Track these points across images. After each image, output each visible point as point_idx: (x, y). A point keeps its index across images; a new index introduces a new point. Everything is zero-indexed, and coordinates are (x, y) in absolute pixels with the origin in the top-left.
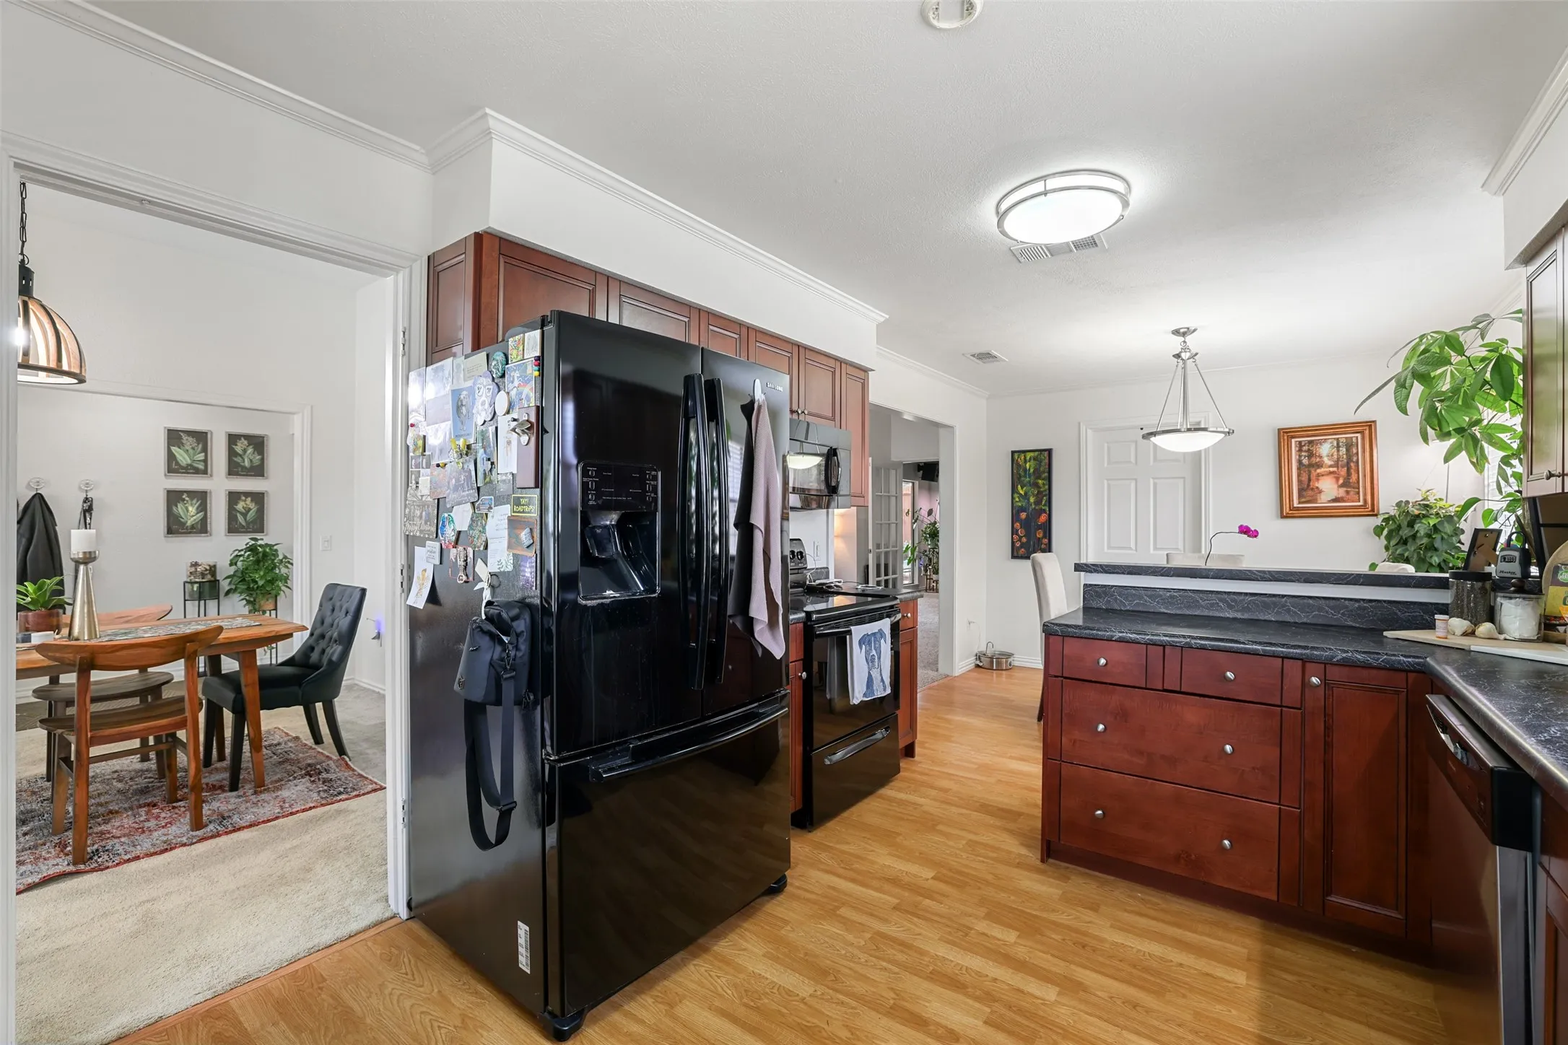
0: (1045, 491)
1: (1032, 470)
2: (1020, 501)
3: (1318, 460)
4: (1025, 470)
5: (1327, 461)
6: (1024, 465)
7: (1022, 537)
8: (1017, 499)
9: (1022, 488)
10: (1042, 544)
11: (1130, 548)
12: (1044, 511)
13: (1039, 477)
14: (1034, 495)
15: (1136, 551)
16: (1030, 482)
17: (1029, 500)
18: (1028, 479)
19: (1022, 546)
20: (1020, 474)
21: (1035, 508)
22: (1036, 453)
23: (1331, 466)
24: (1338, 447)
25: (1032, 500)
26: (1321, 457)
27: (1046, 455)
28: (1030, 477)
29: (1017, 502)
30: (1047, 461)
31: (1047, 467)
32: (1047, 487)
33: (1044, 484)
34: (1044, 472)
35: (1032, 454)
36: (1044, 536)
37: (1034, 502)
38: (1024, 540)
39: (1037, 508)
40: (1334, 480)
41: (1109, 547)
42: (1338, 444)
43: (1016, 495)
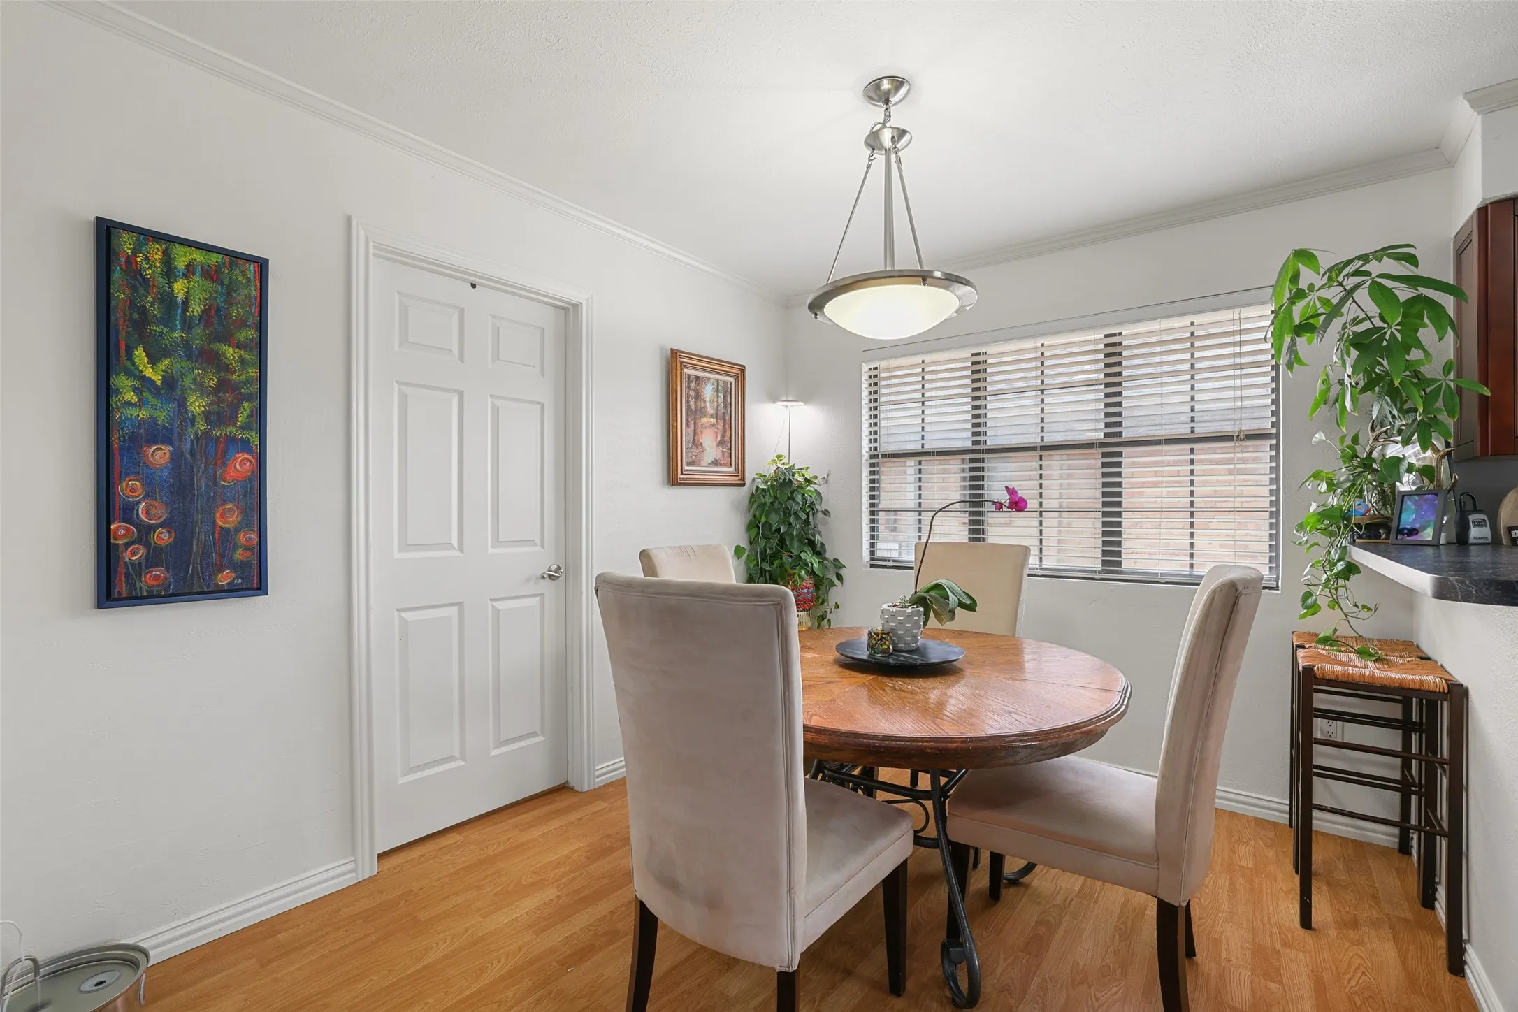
0: (247, 382)
1: (196, 309)
2: (141, 403)
3: (703, 405)
4: (167, 300)
5: (711, 411)
6: (164, 282)
7: (154, 528)
8: (130, 396)
9: (153, 360)
10: (236, 547)
11: (449, 546)
12: (245, 445)
13: (227, 338)
14: (200, 387)
15: (461, 549)
16: (187, 345)
17: (182, 404)
18: (178, 335)
19: (153, 558)
20: (143, 311)
21: (207, 434)
22: (215, 259)
23: (712, 416)
24: (718, 391)
25: (196, 405)
26: (705, 402)
27: (251, 274)
28: (187, 325)
29: (129, 404)
30: (254, 293)
31: (255, 309)
32: (253, 372)
33: (242, 361)
34: (243, 324)
35: (198, 256)
36: (246, 524)
37: (207, 416)
38: (163, 537)
39: (217, 433)
40: (714, 436)
41: (405, 546)
42: (718, 388)
43: (122, 382)
